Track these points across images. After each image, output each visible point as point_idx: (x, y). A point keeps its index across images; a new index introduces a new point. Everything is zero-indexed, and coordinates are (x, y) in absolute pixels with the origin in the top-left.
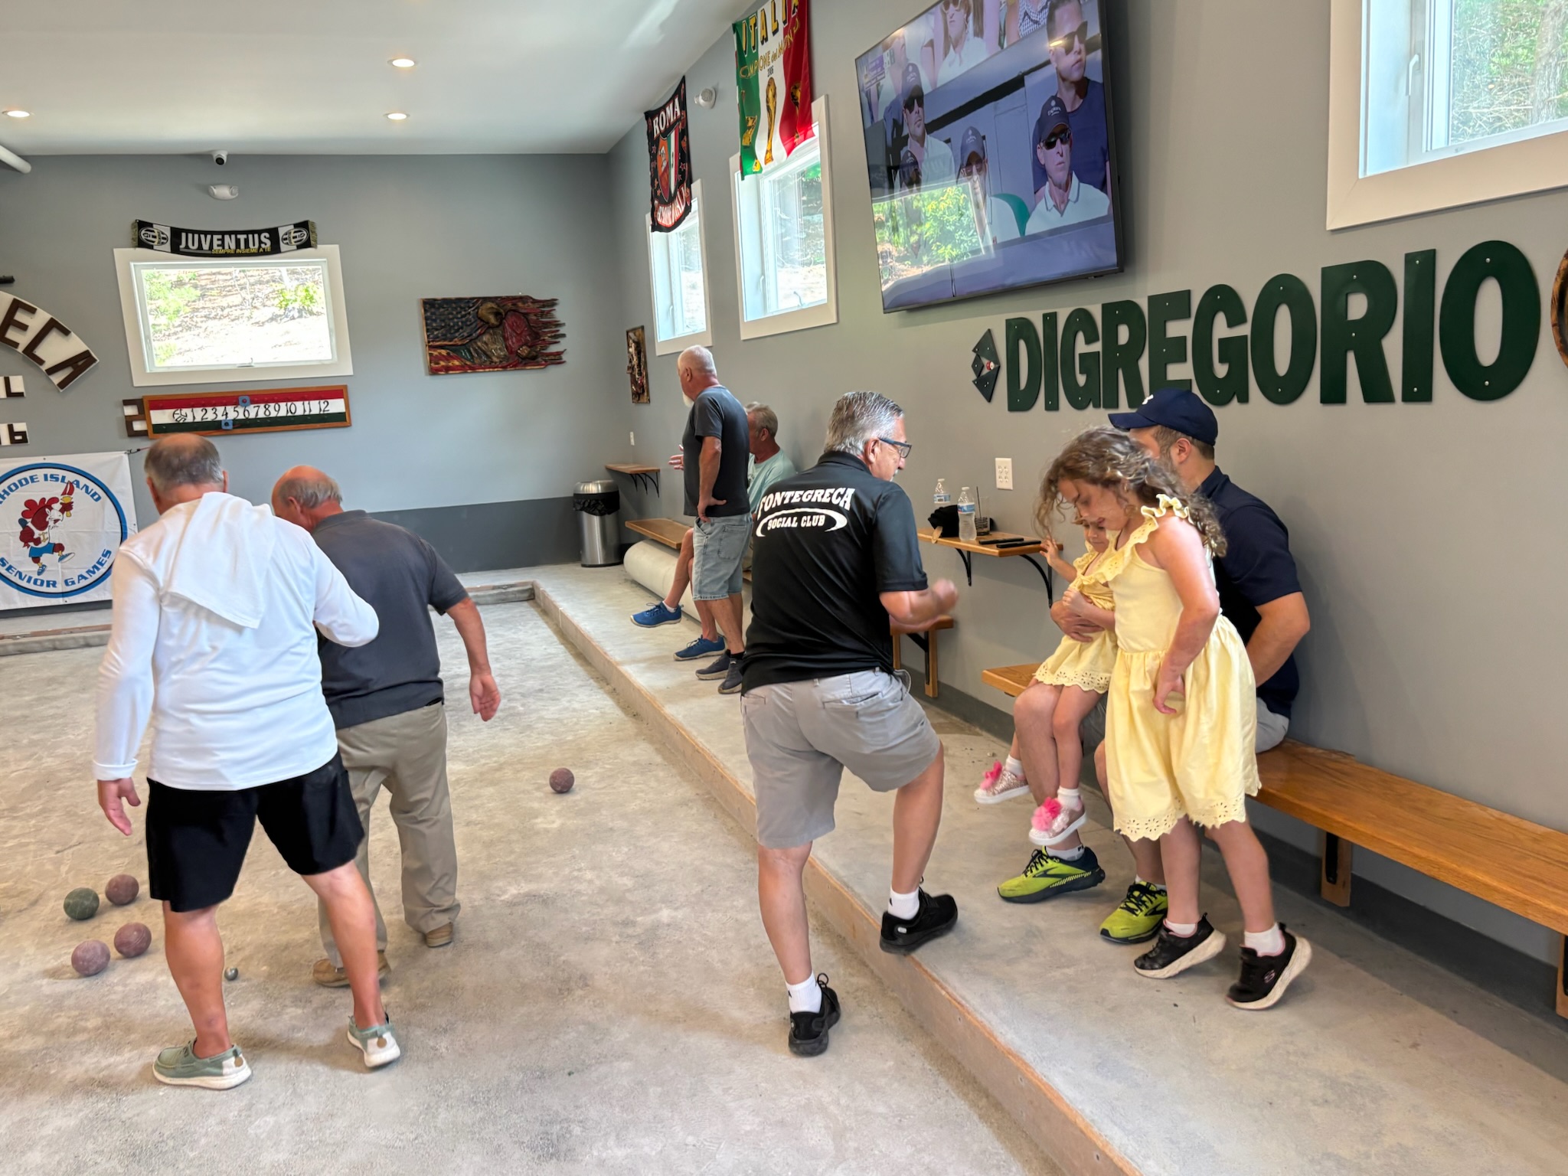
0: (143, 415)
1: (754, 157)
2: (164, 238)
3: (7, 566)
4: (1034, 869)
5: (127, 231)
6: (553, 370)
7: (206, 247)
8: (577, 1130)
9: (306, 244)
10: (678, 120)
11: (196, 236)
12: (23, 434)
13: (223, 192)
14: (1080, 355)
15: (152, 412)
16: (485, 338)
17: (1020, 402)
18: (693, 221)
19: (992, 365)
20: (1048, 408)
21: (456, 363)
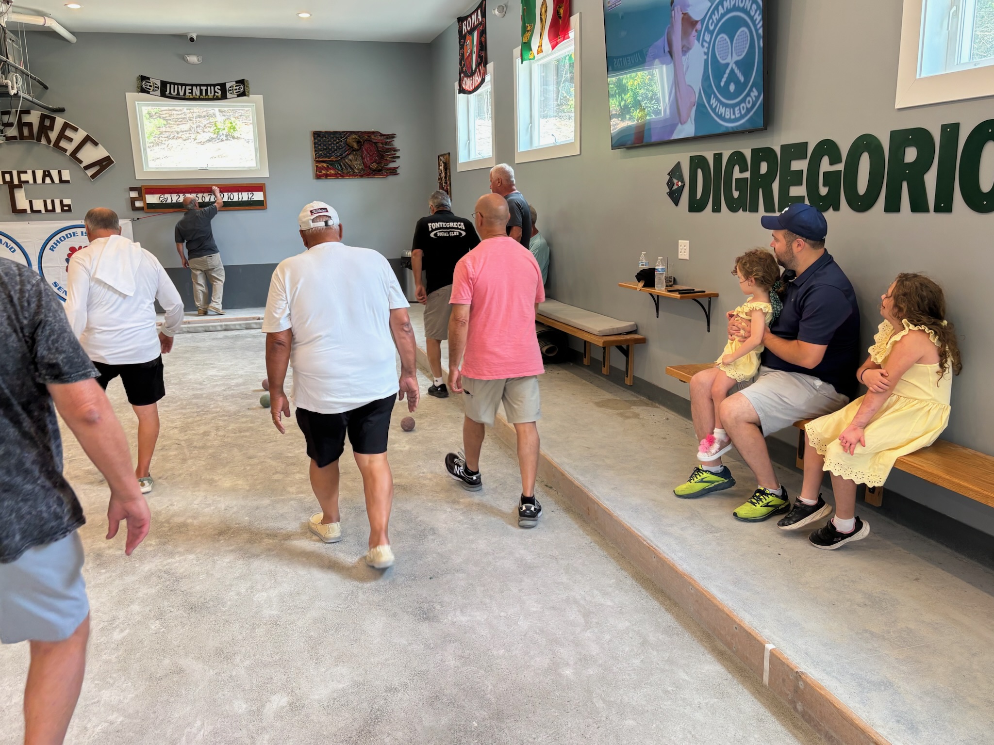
0: (141, 197)
1: (531, 50)
2: (156, 87)
3: (58, 287)
4: (695, 479)
5: (134, 81)
6: (391, 179)
7: (182, 93)
8: (438, 607)
9: (243, 94)
10: (480, 24)
11: (176, 86)
12: (69, 206)
13: (193, 59)
14: (736, 179)
15: (146, 195)
16: (350, 157)
17: (696, 206)
18: (487, 87)
19: (680, 184)
20: (714, 211)
21: (332, 172)
